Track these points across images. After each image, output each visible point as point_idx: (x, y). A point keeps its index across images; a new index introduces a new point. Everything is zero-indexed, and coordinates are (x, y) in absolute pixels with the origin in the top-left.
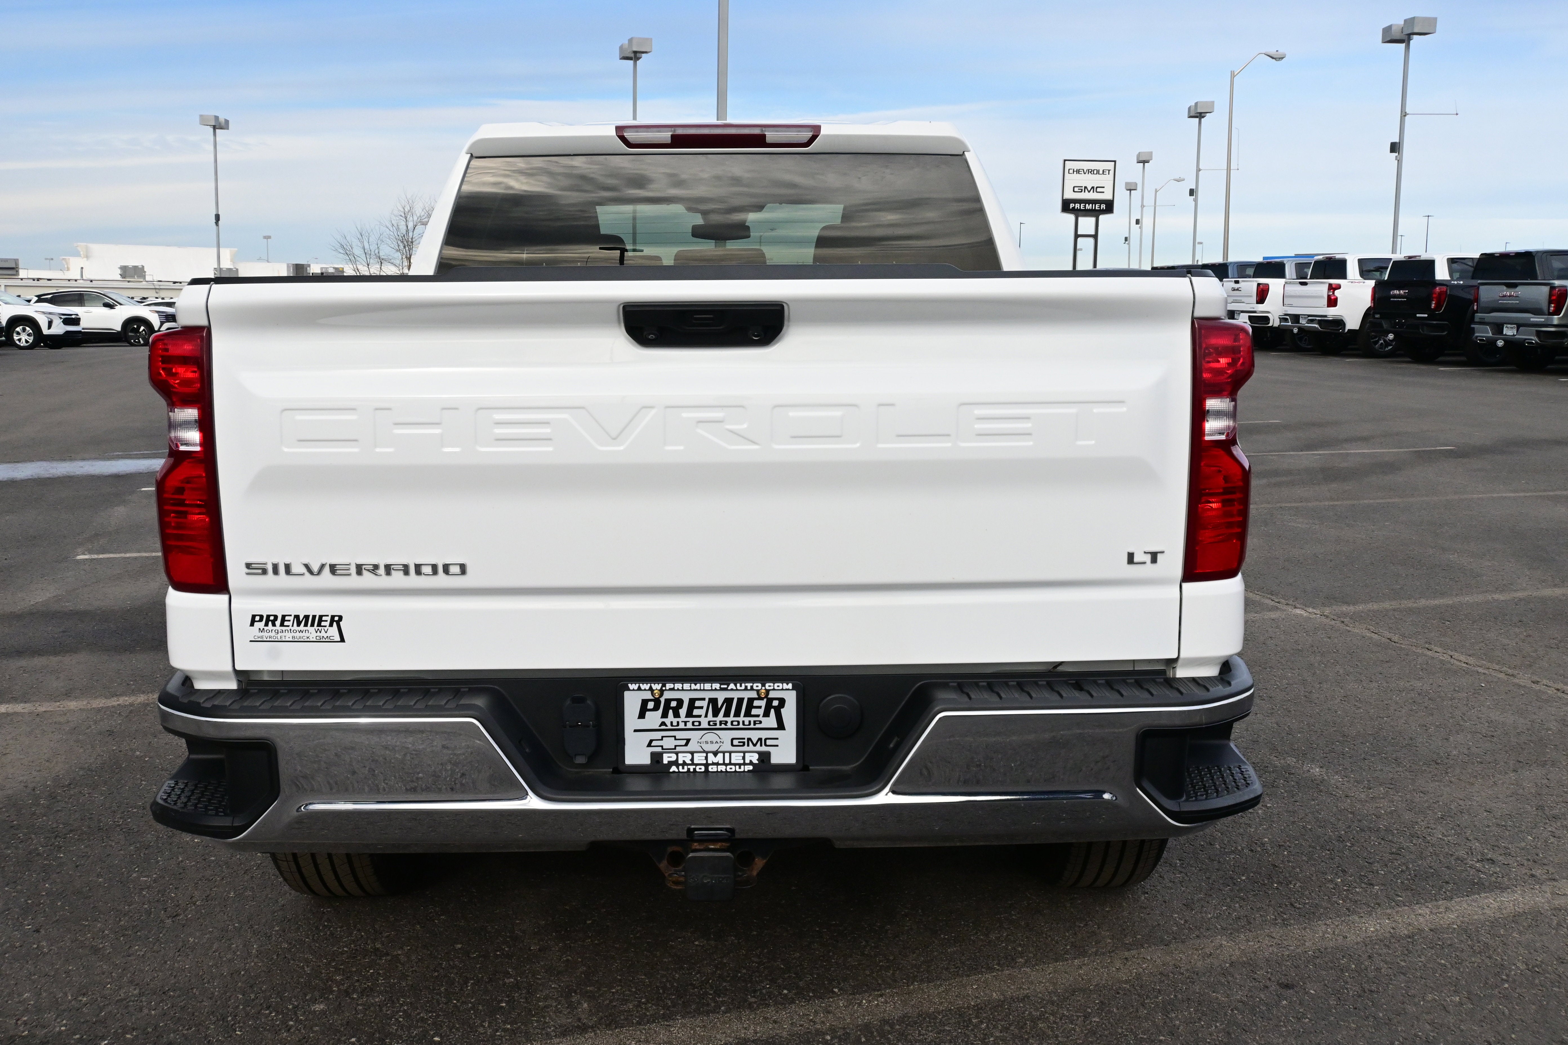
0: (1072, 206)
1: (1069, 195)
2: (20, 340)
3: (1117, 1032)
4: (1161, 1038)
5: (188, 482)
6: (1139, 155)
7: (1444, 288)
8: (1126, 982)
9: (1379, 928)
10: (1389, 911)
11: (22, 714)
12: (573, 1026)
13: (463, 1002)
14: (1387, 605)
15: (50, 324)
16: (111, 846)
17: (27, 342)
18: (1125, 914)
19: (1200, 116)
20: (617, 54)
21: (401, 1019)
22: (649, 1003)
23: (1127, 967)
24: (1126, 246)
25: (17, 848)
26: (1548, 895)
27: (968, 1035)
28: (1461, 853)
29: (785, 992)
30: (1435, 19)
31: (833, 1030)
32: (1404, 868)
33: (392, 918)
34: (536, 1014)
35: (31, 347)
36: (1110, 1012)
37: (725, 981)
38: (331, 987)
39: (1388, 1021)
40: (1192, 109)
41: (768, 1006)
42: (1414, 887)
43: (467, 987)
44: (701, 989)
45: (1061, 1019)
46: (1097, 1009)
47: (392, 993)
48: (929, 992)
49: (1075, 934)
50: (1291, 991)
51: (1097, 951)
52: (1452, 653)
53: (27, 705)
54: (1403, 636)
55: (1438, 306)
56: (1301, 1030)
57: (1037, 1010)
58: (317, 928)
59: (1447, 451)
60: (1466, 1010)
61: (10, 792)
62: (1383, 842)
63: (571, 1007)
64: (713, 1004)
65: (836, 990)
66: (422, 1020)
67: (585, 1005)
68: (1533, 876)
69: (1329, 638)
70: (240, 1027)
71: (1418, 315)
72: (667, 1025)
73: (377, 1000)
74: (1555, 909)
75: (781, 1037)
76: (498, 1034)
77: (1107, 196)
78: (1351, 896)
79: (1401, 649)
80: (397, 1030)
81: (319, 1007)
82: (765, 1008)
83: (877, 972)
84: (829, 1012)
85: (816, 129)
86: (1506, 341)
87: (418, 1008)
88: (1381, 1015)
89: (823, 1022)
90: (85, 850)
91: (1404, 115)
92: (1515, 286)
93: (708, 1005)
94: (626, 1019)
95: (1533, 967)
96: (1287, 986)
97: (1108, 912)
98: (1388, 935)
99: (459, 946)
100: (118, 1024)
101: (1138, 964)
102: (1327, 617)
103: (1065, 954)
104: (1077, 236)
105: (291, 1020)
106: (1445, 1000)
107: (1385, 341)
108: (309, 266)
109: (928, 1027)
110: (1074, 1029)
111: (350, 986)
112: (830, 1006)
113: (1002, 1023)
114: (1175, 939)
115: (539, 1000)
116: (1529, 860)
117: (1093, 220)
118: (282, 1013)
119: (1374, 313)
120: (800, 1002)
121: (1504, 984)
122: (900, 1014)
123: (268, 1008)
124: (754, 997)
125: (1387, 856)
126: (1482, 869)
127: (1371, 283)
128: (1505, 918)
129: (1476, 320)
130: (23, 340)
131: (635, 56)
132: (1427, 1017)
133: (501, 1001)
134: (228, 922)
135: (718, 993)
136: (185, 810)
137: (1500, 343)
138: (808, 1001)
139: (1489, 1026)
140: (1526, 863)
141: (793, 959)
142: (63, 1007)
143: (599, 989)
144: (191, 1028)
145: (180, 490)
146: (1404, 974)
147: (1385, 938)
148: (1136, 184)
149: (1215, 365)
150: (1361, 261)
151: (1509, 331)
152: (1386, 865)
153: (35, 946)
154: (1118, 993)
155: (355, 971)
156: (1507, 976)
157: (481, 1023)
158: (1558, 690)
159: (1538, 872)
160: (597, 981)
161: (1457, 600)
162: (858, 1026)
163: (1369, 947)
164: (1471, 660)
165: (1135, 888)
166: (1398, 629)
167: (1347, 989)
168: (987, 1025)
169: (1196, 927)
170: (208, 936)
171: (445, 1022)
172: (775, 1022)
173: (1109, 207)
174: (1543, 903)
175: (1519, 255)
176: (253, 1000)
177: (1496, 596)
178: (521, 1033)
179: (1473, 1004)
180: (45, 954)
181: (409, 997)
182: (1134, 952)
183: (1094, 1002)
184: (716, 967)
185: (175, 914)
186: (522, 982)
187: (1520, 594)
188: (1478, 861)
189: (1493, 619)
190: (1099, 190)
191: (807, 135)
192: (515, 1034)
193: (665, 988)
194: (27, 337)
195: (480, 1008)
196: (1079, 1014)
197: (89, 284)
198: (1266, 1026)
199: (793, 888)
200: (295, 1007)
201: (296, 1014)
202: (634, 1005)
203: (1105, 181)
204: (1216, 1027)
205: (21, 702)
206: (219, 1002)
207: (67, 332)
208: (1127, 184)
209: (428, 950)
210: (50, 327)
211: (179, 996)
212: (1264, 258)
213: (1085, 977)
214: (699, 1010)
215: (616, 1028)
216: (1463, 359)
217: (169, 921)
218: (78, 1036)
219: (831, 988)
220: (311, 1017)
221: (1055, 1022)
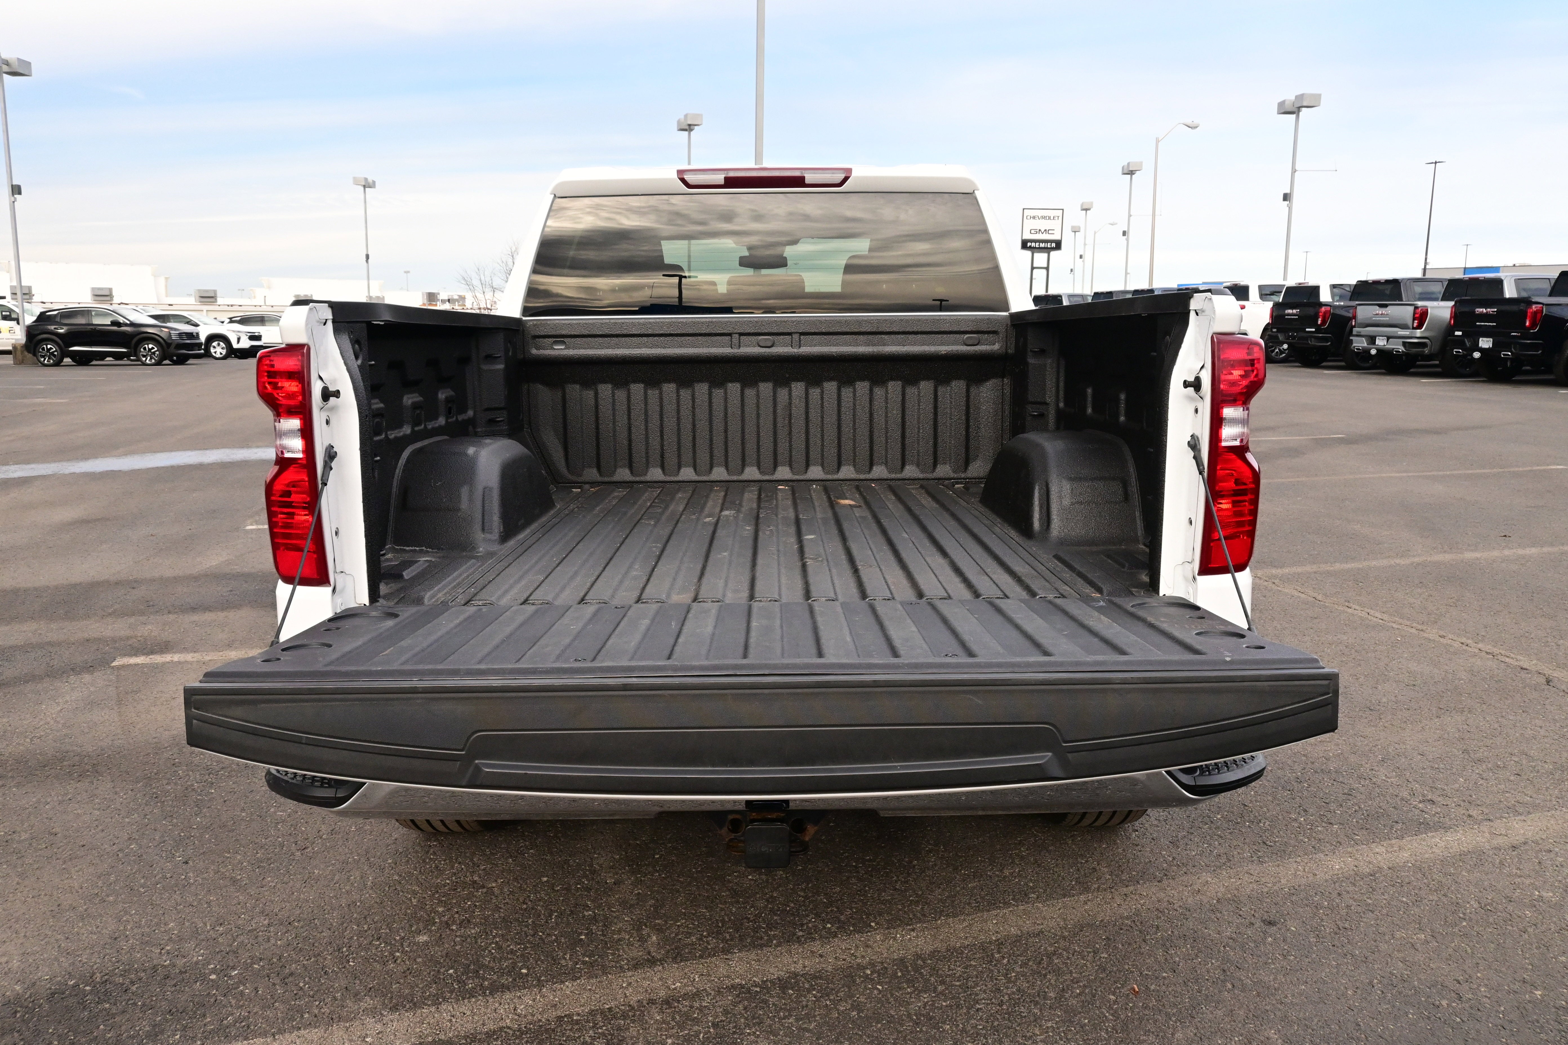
0: (1029, 244)
1: (1027, 236)
2: (215, 352)
3: (1124, 968)
4: (1164, 974)
5: (294, 486)
6: (1082, 205)
7: (1328, 308)
8: (1127, 918)
9: (1343, 866)
10: (1349, 849)
11: (191, 663)
12: (644, 959)
13: (548, 934)
14: (1308, 568)
15: (239, 340)
16: (254, 782)
17: (221, 354)
18: (1120, 850)
19: (1131, 173)
20: (675, 127)
21: (493, 951)
22: (710, 936)
23: (1127, 903)
24: (1072, 275)
25: (176, 784)
26: (1487, 835)
27: (992, 971)
28: (1405, 794)
29: (829, 926)
30: (1320, 95)
31: (872, 964)
32: (1357, 808)
33: (488, 852)
34: (611, 947)
35: (225, 358)
36: (1116, 948)
37: (776, 915)
38: (434, 918)
39: (1364, 959)
40: (1125, 167)
41: (814, 939)
42: (1368, 826)
43: (551, 919)
44: (755, 923)
45: (1073, 955)
46: (1105, 945)
47: (486, 925)
48: (954, 926)
49: (1078, 870)
50: (1275, 928)
51: (1099, 887)
52: (1369, 611)
53: (196, 655)
54: (1326, 595)
55: (1324, 322)
56: (1289, 968)
57: (1051, 945)
58: (424, 861)
59: (1339, 438)
60: (1432, 948)
61: (175, 732)
62: (1335, 783)
63: (642, 940)
64: (766, 938)
65: (873, 924)
66: (512, 952)
67: (654, 938)
68: (1470, 816)
69: (1265, 597)
70: (353, 958)
71: (1307, 330)
72: (726, 959)
73: (473, 931)
74: (1495, 848)
75: (826, 971)
76: (578, 966)
77: (1057, 237)
78: (1314, 834)
79: (1326, 607)
80: (489, 962)
81: (423, 938)
82: (811, 941)
83: (908, 907)
84: (867, 946)
85: (849, 171)
86: (1378, 350)
87: (508, 940)
88: (1357, 952)
89: (863, 957)
90: (233, 786)
91: (1294, 171)
92: (1386, 306)
93: (762, 938)
94: (690, 953)
95: (1485, 906)
96: (1271, 923)
97: (1105, 848)
98: (1352, 873)
99: (545, 879)
100: (248, 954)
101: (1136, 900)
102: (1260, 578)
103: (1071, 890)
104: (1033, 268)
105: (398, 951)
106: (1412, 938)
107: (1280, 350)
108: (439, 294)
109: (955, 961)
110: (1085, 965)
111: (450, 918)
112: (869, 940)
113: (1022, 958)
114: (1166, 875)
115: (614, 932)
116: (1464, 801)
117: (1045, 255)
118: (391, 944)
119: (1272, 328)
120: (842, 936)
121: (1461, 923)
122: (931, 948)
123: (378, 939)
124: (801, 930)
125: (1341, 797)
126: (1425, 809)
127: (1270, 304)
128: (1453, 857)
129: (1354, 333)
130: (218, 353)
131: (689, 128)
132: (1400, 955)
133: (581, 934)
134: (348, 855)
135: (770, 927)
136: (294, 781)
137: (1373, 352)
138: (849, 935)
139: (1455, 964)
140: (1462, 804)
141: (834, 893)
142: (202, 937)
143: (666, 922)
144: (311, 959)
145: (288, 494)
146: (1372, 912)
147: (1350, 876)
148: (1080, 228)
149: (1230, 377)
150: (1260, 287)
151: (1381, 342)
152: (1341, 806)
153: (183, 877)
154: (1121, 929)
155: (455, 903)
156: (1464, 914)
157: (563, 956)
158: (1462, 643)
159: (1474, 813)
160: (664, 914)
161: (1366, 564)
162: (894, 960)
163: (1337, 884)
164: (1385, 617)
165: (1126, 826)
166: (1321, 589)
167: (1324, 926)
168: (1009, 961)
169: (1183, 864)
170: (331, 868)
171: (532, 955)
172: (821, 956)
173: (1058, 245)
174: (1484, 843)
175: (1388, 282)
176: (366, 931)
177: (1398, 561)
178: (598, 965)
179: (1438, 943)
180: (190, 885)
181: (501, 929)
182: (1131, 888)
183: (1101, 937)
184: (767, 900)
185: (304, 847)
186: (599, 915)
187: (1416, 560)
188: (1420, 802)
189: (1398, 581)
190: (1050, 232)
191: (840, 177)
192: (593, 967)
193: (723, 921)
194: (221, 351)
195: (563, 940)
196: (1089, 950)
197: (270, 309)
198: (1256, 963)
199: (832, 824)
200: (403, 938)
201: (402, 945)
202: (697, 938)
203: (1055, 225)
204: (1212, 964)
205: (191, 652)
206: (336, 933)
207: (252, 346)
208: (1072, 227)
209: (518, 883)
210: (238, 342)
211: (302, 927)
212: (1178, 285)
213: (1090, 913)
214: (754, 944)
215: (681, 961)
216: (1343, 364)
217: (298, 853)
218: (212, 966)
219: (868, 922)
220: (415, 948)
221: (1068, 958)
